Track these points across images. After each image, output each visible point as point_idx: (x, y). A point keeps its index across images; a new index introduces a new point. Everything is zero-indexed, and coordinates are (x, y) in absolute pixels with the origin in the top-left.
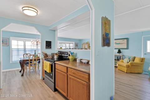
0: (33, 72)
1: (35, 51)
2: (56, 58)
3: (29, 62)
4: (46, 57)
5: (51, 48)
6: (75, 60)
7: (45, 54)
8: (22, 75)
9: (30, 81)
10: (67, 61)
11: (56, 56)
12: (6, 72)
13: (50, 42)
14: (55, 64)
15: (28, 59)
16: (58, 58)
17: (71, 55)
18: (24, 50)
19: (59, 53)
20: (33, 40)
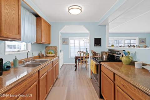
0: (85, 69)
1: (87, 49)
2: (105, 57)
3: (81, 59)
4: (95, 55)
5: (100, 46)
6: (132, 63)
7: (93, 52)
8: (76, 70)
9: (80, 77)
10: (120, 63)
11: (105, 55)
12: (67, 65)
13: (100, 39)
14: (101, 65)
15: (79, 56)
16: (107, 58)
17: (124, 55)
18: (79, 48)
19: (110, 52)
20: (85, 39)
